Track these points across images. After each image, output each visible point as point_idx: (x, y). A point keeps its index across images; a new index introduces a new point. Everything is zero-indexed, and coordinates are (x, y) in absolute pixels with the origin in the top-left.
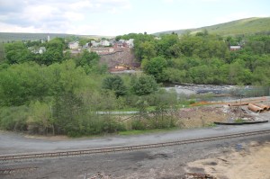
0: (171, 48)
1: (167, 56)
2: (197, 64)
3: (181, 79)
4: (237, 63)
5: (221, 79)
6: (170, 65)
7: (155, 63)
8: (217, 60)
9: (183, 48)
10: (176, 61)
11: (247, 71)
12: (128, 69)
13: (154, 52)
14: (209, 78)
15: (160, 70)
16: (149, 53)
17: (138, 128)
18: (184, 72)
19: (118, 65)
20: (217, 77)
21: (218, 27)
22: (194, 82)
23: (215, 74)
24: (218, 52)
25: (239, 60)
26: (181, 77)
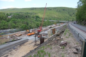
4: (10, 22)
5: (6, 27)
8: (4, 21)
14: (1, 27)
20: (4, 27)
23: (4, 26)
24: (4, 18)
25: (11, 21)
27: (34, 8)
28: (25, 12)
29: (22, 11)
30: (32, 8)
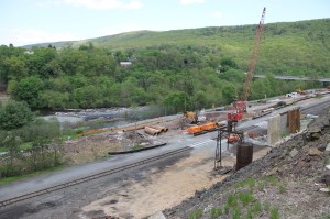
0: (48, 65)
1: (43, 75)
2: (82, 85)
3: (63, 105)
4: (128, 81)
5: (112, 100)
6: (48, 87)
7: (27, 86)
8: (106, 79)
9: (64, 65)
10: (57, 81)
11: (141, 90)
13: (26, 71)
14: (98, 101)
15: (36, 94)
16: (18, 73)
18: (66, 95)
20: (107, 99)
21: (105, 39)
22: (81, 107)
23: (105, 95)
24: (107, 69)
25: (131, 78)
26: (64, 101)
27: (214, 28)
28: (180, 43)
29: (170, 43)
30: (207, 29)
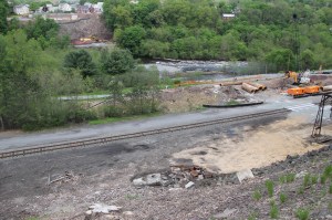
0: (152, 15)
1: (146, 25)
2: (183, 35)
3: (163, 54)
4: (230, 35)
5: (211, 53)
6: (150, 36)
7: (130, 34)
8: (207, 30)
9: (166, 15)
10: (159, 31)
11: (242, 44)
12: (97, 41)
13: (130, 20)
14: (197, 53)
15: (138, 43)
16: (123, 22)
17: (112, 115)
18: (167, 45)
19: (84, 36)
20: (206, 51)
22: (180, 58)
23: (205, 47)
24: (209, 20)
25: (232, 31)
26: (164, 50)
